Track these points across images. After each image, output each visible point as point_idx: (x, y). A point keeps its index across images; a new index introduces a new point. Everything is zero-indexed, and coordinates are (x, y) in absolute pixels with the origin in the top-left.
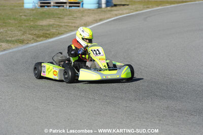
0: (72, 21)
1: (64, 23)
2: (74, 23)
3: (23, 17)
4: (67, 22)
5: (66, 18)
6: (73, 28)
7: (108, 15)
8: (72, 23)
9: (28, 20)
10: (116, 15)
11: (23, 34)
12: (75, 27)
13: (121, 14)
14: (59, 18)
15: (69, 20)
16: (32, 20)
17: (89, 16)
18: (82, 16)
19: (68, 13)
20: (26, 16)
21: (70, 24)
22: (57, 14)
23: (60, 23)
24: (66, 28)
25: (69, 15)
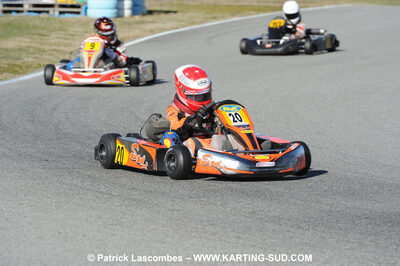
0: (62, 41)
1: (50, 44)
2: (70, 45)
4: (55, 44)
5: (53, 35)
6: (67, 56)
7: (136, 32)
8: (65, 46)
10: (152, 32)
12: (71, 53)
13: (161, 30)
14: (40, 35)
15: (58, 40)
18: (86, 32)
19: (58, 25)
21: (62, 48)
22: (35, 27)
23: (42, 44)
24: (53, 55)
25: (60, 30)
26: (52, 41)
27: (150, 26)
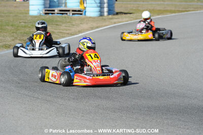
0: (68, 28)
1: (60, 29)
2: (69, 30)
3: (22, 23)
4: (62, 30)
5: (64, 25)
6: (66, 35)
7: (107, 23)
8: (67, 30)
9: (25, 27)
10: (115, 23)
11: (13, 40)
12: (68, 34)
13: (120, 22)
14: (57, 25)
15: (64, 27)
16: (30, 27)
17: (87, 24)
18: (81, 23)
19: (68, 20)
20: (25, 23)
21: (65, 31)
22: (57, 21)
23: (55, 29)
24: (58, 35)
25: (68, 22)
26: (62, 28)
27: (115, 20)
